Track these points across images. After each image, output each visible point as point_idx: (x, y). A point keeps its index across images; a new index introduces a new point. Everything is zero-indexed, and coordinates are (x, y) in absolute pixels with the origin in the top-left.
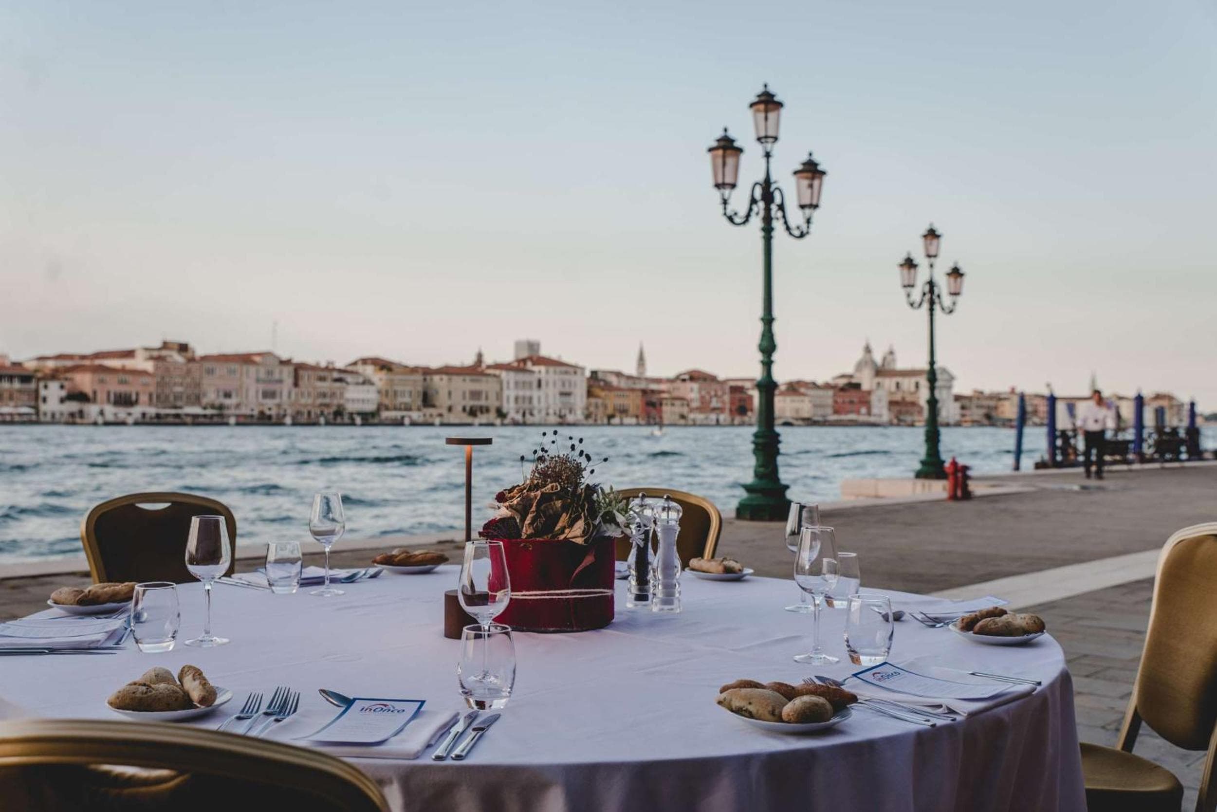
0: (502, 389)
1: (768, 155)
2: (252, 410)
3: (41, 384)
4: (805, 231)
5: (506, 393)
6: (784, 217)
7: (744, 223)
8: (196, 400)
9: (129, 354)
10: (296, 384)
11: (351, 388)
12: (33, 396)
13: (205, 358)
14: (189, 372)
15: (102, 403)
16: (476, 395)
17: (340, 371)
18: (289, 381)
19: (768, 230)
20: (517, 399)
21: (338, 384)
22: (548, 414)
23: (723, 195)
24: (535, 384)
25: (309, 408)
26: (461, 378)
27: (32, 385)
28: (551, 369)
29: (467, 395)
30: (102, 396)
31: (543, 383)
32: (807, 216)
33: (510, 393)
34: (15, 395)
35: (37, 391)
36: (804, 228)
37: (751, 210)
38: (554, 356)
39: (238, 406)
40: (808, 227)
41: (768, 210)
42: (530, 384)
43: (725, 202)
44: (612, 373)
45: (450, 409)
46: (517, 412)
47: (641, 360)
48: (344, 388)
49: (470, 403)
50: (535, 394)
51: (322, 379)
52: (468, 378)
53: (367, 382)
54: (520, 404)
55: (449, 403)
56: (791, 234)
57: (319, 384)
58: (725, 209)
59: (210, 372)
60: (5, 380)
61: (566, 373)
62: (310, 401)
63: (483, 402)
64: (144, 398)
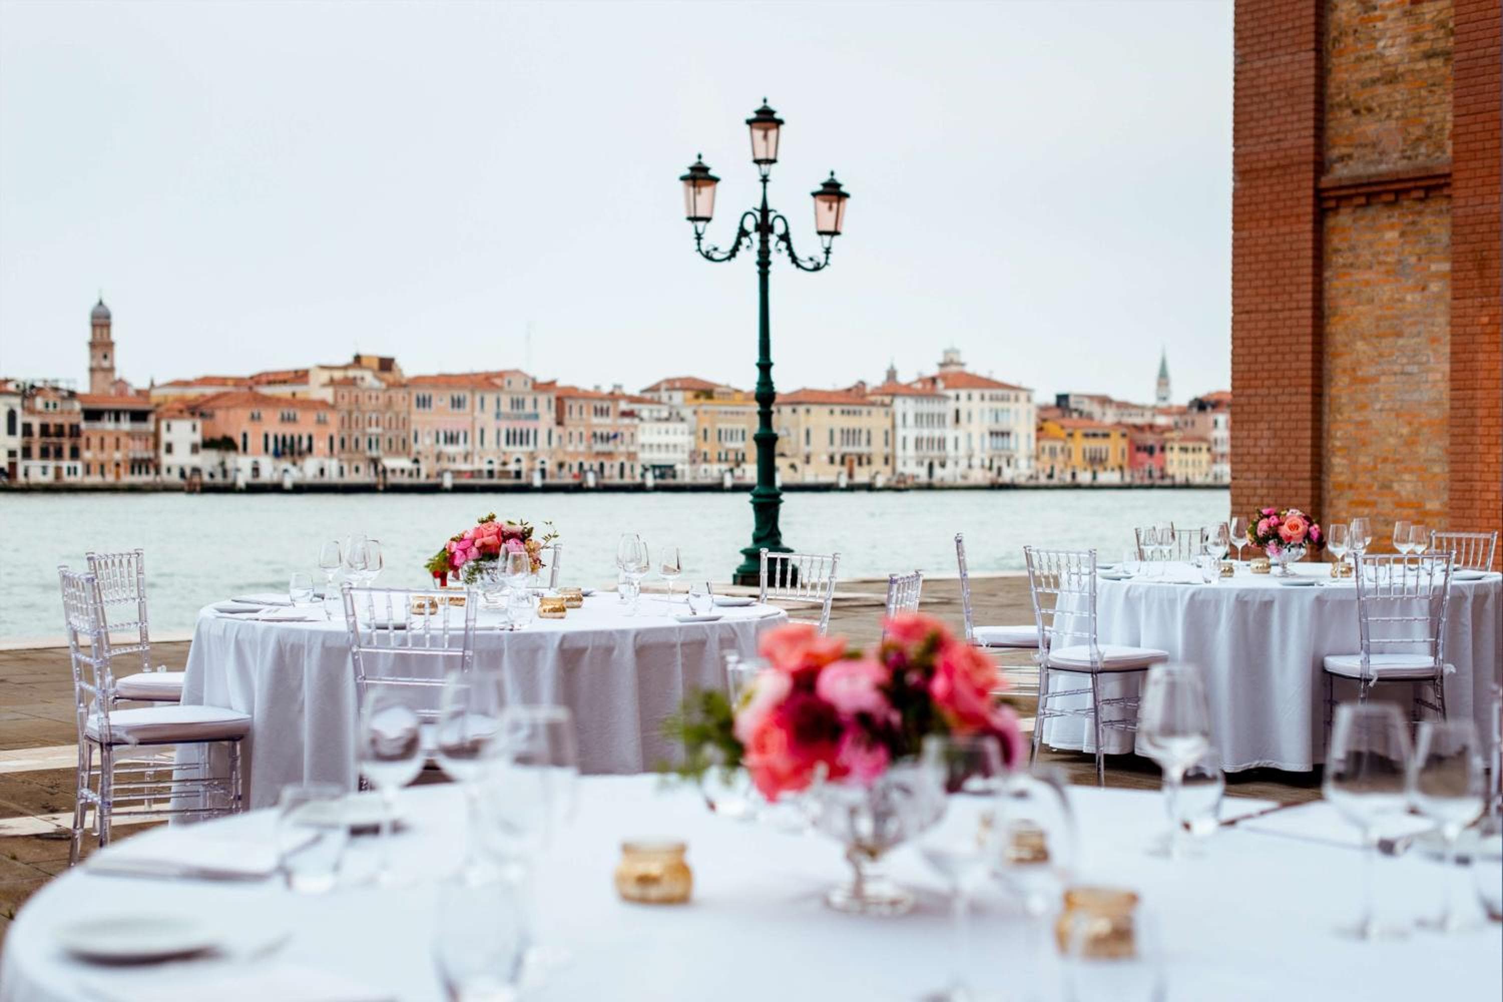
0: (894, 427)
1: (765, 180)
2: (491, 462)
3: (163, 425)
4: (822, 262)
5: (900, 433)
6: (789, 248)
7: (729, 258)
8: (402, 447)
9: (301, 376)
10: (560, 423)
11: (647, 426)
12: (151, 441)
13: (418, 381)
14: (390, 403)
15: (255, 453)
16: (851, 435)
17: (632, 399)
18: (548, 417)
19: (764, 264)
20: (918, 442)
21: (627, 421)
22: (970, 466)
23: (696, 228)
24: (950, 418)
25: (581, 459)
26: (826, 409)
27: (150, 426)
28: (976, 394)
29: (837, 436)
30: (256, 442)
31: (963, 416)
32: (827, 245)
33: (908, 432)
34: (123, 440)
35: (156, 435)
36: (822, 259)
37: (738, 243)
38: (983, 373)
39: (467, 456)
40: (827, 258)
41: (764, 242)
42: (942, 418)
43: (699, 237)
44: (1091, 398)
45: (808, 460)
46: (920, 463)
47: (1163, 377)
48: (636, 427)
49: (838, 449)
50: (950, 433)
51: (602, 412)
52: (837, 409)
53: (674, 417)
54: (924, 451)
55: (805, 449)
56: (798, 266)
57: (596, 420)
58: (699, 244)
59: (424, 402)
60: (110, 419)
61: (1002, 399)
62: (582, 448)
63: (863, 449)
64: (320, 445)
